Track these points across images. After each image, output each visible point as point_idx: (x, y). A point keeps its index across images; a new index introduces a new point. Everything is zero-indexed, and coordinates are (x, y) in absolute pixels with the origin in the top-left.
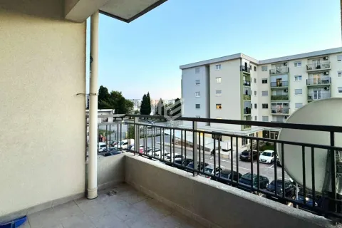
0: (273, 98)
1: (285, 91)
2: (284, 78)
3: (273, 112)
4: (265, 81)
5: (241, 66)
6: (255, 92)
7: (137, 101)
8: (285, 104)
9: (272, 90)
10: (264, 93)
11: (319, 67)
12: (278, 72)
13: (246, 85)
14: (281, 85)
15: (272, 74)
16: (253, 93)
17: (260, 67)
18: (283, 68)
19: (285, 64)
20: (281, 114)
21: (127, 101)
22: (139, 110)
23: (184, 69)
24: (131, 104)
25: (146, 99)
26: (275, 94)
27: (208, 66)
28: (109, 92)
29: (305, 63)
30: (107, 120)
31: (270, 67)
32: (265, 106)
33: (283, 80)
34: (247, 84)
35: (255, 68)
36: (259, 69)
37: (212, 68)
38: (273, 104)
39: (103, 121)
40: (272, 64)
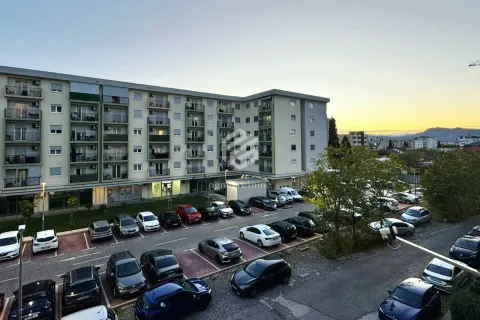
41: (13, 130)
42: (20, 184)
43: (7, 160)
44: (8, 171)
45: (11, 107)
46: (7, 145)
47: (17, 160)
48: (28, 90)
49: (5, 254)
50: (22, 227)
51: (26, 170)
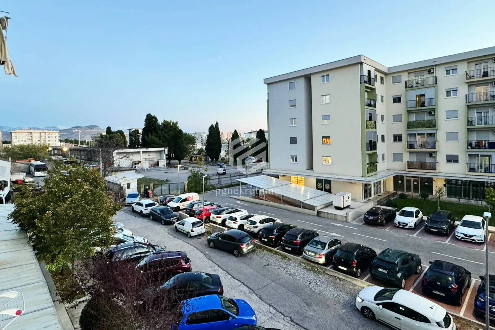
0: (410, 125)
1: (430, 113)
2: (429, 94)
3: (411, 146)
4: (397, 100)
5: (362, 76)
6: (382, 117)
7: (200, 135)
8: (430, 134)
9: (409, 112)
10: (397, 118)
11: (486, 74)
12: (420, 85)
13: (369, 105)
14: (423, 104)
15: (409, 87)
16: (379, 118)
17: (390, 78)
18: (427, 78)
19: (429, 72)
20: (424, 150)
21: (186, 134)
22: (204, 147)
23: (271, 83)
24: (191, 140)
25: (214, 132)
26: (413, 118)
27: (308, 78)
28: (160, 122)
29: (462, 69)
30: (157, 164)
31: (405, 77)
32: (398, 138)
33: (427, 97)
34: (371, 104)
35: (382, 79)
36: (388, 80)
37: (316, 81)
38: (410, 135)
39: (152, 166)
40: (410, 72)
41: (474, 115)
42: (483, 170)
43: (470, 145)
44: (470, 155)
45: (472, 92)
46: (469, 130)
47: (479, 145)
48: (489, 70)
49: (471, 236)
50: (488, 214)
51: (490, 156)
